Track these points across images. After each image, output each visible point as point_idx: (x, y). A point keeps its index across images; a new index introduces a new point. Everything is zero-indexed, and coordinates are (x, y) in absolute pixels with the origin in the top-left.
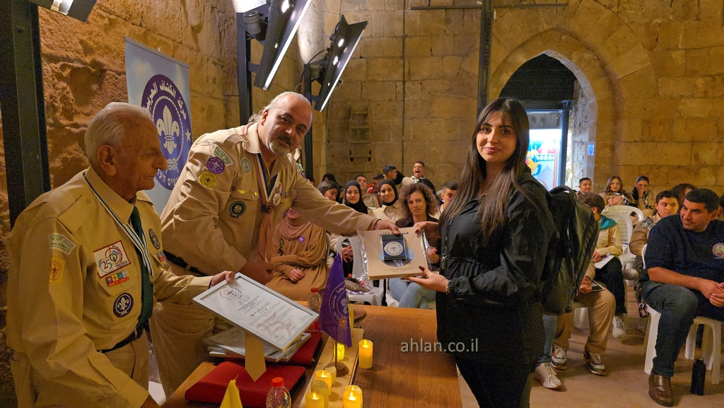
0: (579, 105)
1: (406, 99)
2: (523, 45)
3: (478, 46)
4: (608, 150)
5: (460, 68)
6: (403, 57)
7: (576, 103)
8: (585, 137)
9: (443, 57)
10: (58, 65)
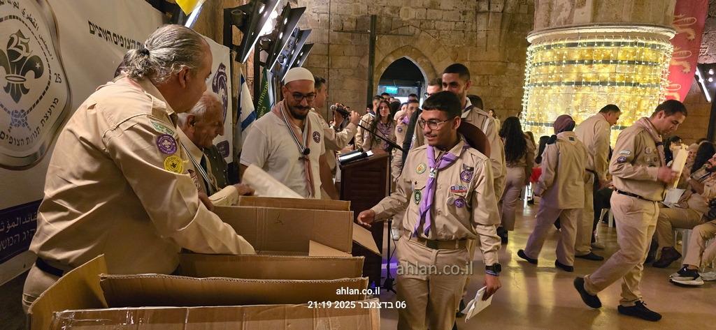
1: (330, 78)
2: (392, 53)
3: (368, 52)
5: (359, 64)
6: (328, 55)
9: (350, 56)
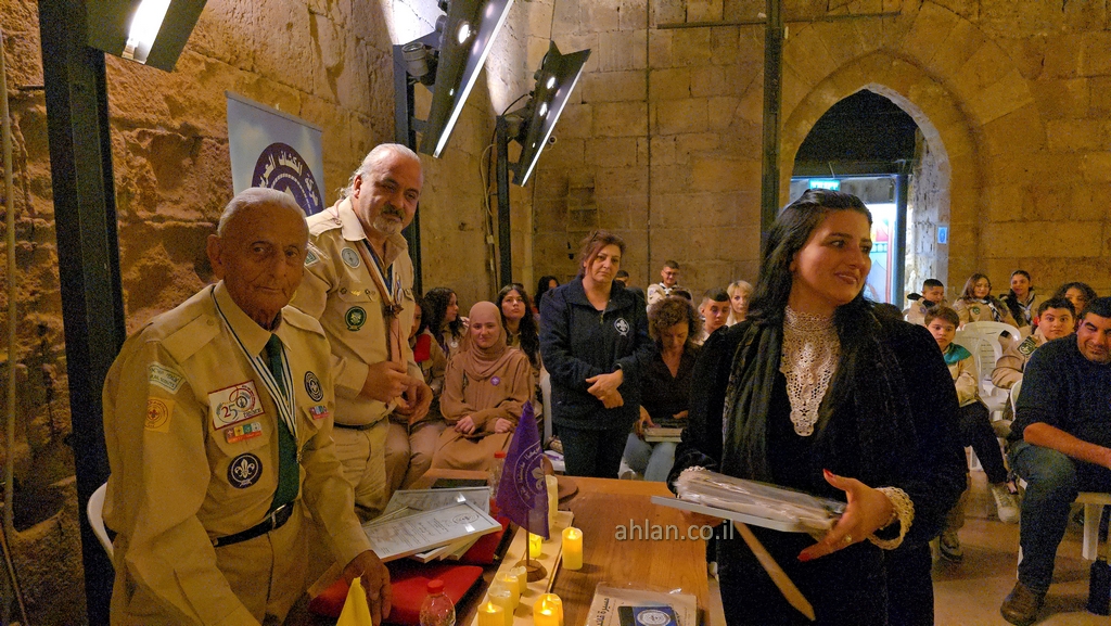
0: (924, 166)
1: (653, 163)
2: (830, 77)
3: (761, 81)
4: (969, 235)
5: (734, 116)
6: (646, 101)
7: (918, 163)
8: (933, 215)
9: (708, 98)
10: (134, 133)
